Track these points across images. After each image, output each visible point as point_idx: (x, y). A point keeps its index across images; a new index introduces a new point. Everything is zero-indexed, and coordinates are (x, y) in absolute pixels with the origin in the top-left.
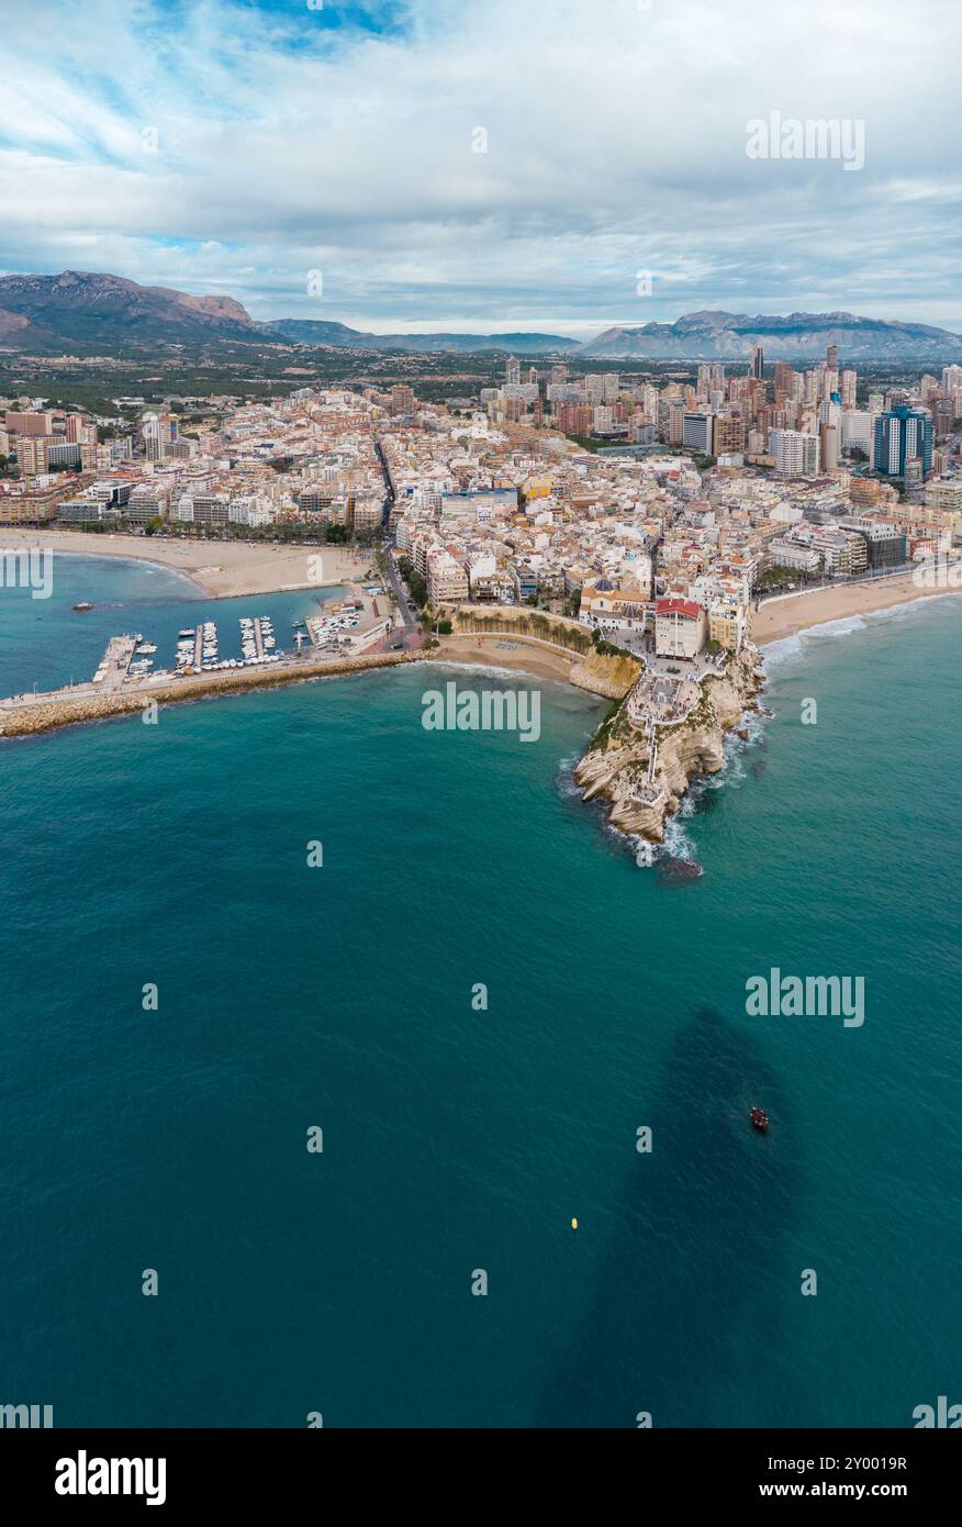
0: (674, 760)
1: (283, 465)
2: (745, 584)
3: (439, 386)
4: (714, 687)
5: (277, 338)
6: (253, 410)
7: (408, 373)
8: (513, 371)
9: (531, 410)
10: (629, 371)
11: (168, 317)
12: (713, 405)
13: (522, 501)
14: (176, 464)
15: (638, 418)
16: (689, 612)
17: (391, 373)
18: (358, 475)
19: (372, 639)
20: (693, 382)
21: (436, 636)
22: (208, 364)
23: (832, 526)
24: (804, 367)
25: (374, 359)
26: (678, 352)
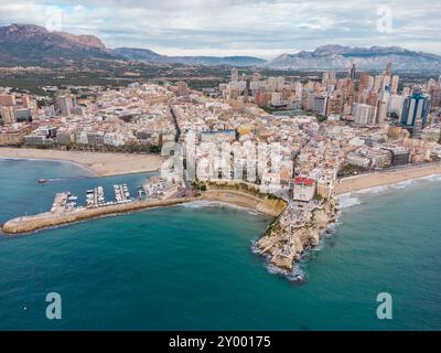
0: (298, 240)
1: (127, 119)
2: (335, 172)
3: (200, 82)
4: (317, 212)
5: (120, 57)
6: (110, 93)
7: (185, 76)
8: (234, 75)
9: (242, 94)
10: (290, 75)
11: (64, 46)
12: (328, 92)
13: (238, 135)
14: (76, 118)
15: (293, 98)
16: (309, 183)
17: (176, 76)
18: (163, 124)
19: (172, 192)
20: (320, 81)
21: (200, 192)
22: (87, 70)
23: (377, 147)
24: (374, 73)
25: (168, 69)
26: (315, 66)
